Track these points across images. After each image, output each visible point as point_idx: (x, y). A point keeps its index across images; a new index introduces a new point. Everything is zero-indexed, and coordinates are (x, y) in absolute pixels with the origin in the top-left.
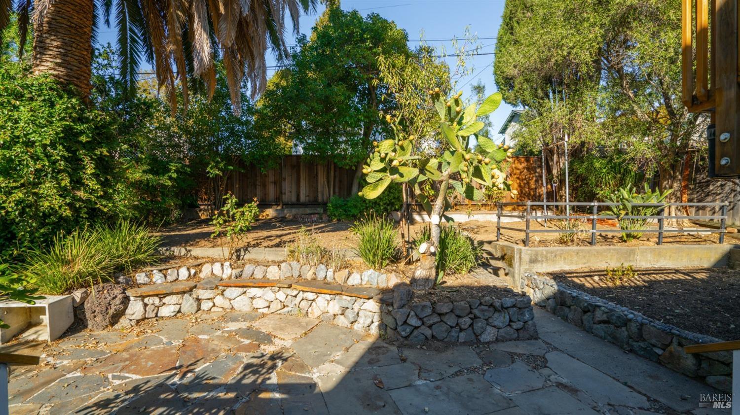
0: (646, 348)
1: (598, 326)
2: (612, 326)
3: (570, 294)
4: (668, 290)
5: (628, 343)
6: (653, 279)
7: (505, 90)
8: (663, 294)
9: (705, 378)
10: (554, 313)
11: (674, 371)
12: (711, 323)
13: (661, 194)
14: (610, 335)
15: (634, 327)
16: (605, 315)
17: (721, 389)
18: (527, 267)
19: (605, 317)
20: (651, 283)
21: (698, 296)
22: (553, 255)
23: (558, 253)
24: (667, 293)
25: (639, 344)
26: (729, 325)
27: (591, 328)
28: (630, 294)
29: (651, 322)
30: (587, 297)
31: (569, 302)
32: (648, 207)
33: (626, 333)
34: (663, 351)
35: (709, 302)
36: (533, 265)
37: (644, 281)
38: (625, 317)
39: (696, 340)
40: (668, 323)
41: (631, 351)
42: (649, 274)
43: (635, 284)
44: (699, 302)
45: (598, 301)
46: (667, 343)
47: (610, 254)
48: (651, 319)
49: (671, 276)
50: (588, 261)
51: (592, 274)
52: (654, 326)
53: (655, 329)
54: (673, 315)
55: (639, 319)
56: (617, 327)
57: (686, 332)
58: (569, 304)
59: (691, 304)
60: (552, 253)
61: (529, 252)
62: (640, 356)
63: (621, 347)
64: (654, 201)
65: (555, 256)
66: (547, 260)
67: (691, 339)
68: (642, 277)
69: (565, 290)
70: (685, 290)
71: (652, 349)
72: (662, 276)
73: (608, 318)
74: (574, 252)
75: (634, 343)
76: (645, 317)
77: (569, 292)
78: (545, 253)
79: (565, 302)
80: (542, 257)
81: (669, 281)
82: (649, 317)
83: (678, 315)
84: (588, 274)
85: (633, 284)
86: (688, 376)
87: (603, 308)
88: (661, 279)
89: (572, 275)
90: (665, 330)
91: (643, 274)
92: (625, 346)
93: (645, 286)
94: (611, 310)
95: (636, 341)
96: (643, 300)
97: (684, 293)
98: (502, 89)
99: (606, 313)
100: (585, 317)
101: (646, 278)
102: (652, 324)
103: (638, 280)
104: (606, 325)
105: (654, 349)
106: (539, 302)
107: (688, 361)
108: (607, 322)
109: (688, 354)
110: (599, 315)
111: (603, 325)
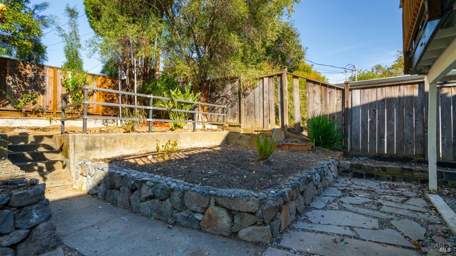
0: (188, 217)
1: (145, 203)
2: (157, 201)
3: (119, 174)
4: (201, 159)
5: (172, 216)
6: (191, 153)
7: (93, 20)
8: (198, 161)
9: (237, 233)
10: (105, 200)
11: (212, 234)
12: (232, 177)
13: (195, 95)
14: (155, 211)
15: (176, 197)
16: (150, 190)
17: (250, 240)
18: (83, 154)
19: (150, 193)
20: (189, 155)
21: (219, 160)
22: (113, 140)
23: (118, 138)
24: (201, 160)
25: (182, 213)
26: (243, 176)
27: (138, 208)
28: (175, 165)
29: (191, 187)
30: (134, 174)
31: (118, 183)
32: (187, 104)
33: (170, 205)
34: (202, 216)
35: (226, 163)
36: (90, 152)
37: (185, 155)
38: (168, 187)
39: (229, 196)
40: (205, 184)
41: (175, 224)
42: (189, 151)
43: (180, 157)
44: (221, 163)
45: (145, 176)
46: (206, 206)
47: (163, 138)
48: (191, 184)
49: (202, 150)
50: (146, 145)
51: (147, 154)
52: (194, 191)
53: (195, 194)
54: (207, 177)
55: (181, 186)
56: (162, 200)
57: (221, 190)
58: (118, 186)
59: (217, 165)
60: (111, 138)
61: (85, 138)
62: (183, 227)
63: (166, 222)
64: (190, 100)
65: (115, 142)
66: (106, 146)
67: (225, 197)
68: (185, 153)
69: (114, 171)
70: (211, 157)
71: (193, 216)
72: (197, 151)
73: (153, 192)
74: (133, 137)
75: (178, 214)
76: (186, 183)
77: (118, 172)
78: (103, 139)
79: (114, 184)
80: (101, 143)
81: (201, 153)
82: (189, 182)
83: (211, 175)
84: (144, 155)
85: (177, 158)
86: (224, 236)
87: (148, 183)
88: (196, 153)
89: (130, 158)
90: (204, 193)
91: (185, 152)
92: (170, 220)
93: (186, 158)
94: (157, 183)
95: (179, 212)
96: (185, 168)
97: (211, 159)
98: (91, 18)
99: (152, 186)
100: (133, 197)
101: (187, 153)
102: (193, 189)
103: (182, 156)
104: (152, 201)
105: (195, 215)
106: (91, 190)
107: (224, 220)
108: (151, 197)
109: (223, 213)
110: (145, 192)
111: (149, 202)
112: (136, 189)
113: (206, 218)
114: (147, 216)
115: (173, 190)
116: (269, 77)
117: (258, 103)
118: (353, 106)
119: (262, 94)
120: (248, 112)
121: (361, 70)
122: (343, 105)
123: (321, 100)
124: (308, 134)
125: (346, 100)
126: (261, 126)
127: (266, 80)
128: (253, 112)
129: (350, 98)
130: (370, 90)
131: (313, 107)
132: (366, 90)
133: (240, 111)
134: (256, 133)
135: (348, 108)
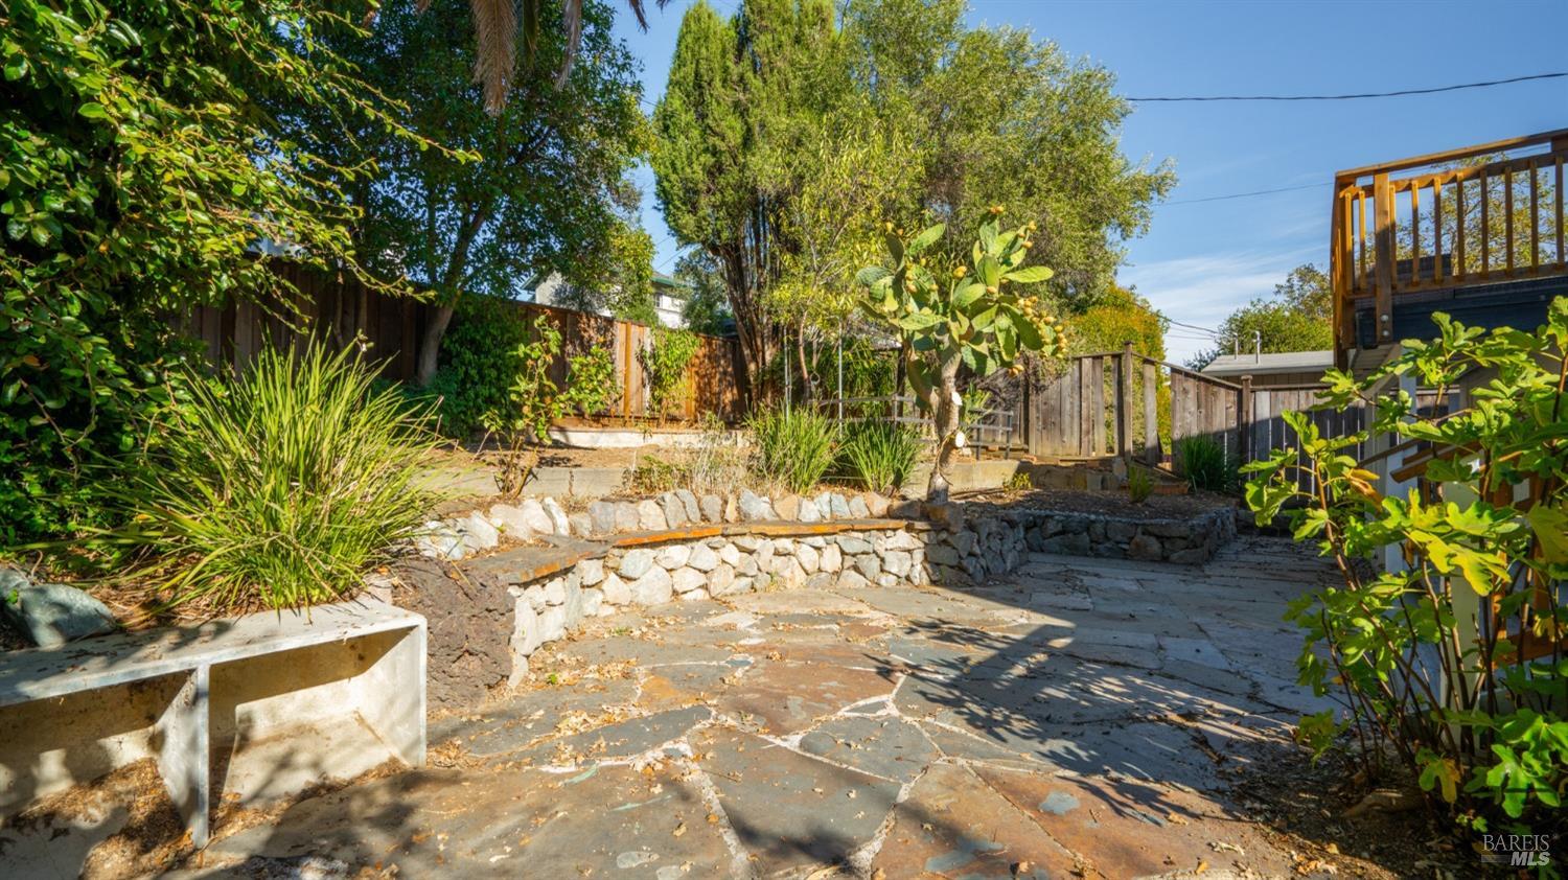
1: (1052, 540)
2: (1070, 535)
5: (1091, 549)
9: (1169, 556)
11: (1138, 560)
14: (1068, 546)
16: (1060, 525)
17: (1183, 562)
25: (1104, 545)
27: (1045, 545)
29: (1113, 518)
33: (1089, 538)
34: (1129, 545)
38: (1087, 520)
39: (1160, 523)
46: (1132, 536)
52: (1119, 521)
53: (1120, 524)
55: (1102, 518)
56: (1077, 534)
62: (1108, 557)
63: (1083, 554)
67: (1156, 524)
71: (1118, 546)
73: (1064, 527)
75: (1099, 546)
86: (1152, 561)
90: (1130, 522)
92: (1089, 553)
94: (1068, 516)
95: (1101, 544)
102: (1117, 519)
104: (1062, 536)
105: (1120, 545)
107: (1154, 546)
108: (1063, 532)
109: (1153, 540)
110: (1052, 527)
111: (1057, 538)
112: (1035, 525)
113: (1133, 546)
114: (1056, 553)
115: (1093, 522)
116: (1094, 358)
117: (1068, 406)
118: (1259, 418)
119: (1077, 389)
120: (1045, 422)
121: (1259, 300)
122: (1239, 417)
123: (1199, 407)
124: (1173, 467)
125: (1245, 409)
126: (1075, 449)
127: (1087, 363)
128: (1057, 422)
129: (1251, 406)
130: (1287, 393)
131: (1183, 419)
132: (1280, 394)
133: (1027, 420)
134: (1064, 464)
135: (1247, 423)
